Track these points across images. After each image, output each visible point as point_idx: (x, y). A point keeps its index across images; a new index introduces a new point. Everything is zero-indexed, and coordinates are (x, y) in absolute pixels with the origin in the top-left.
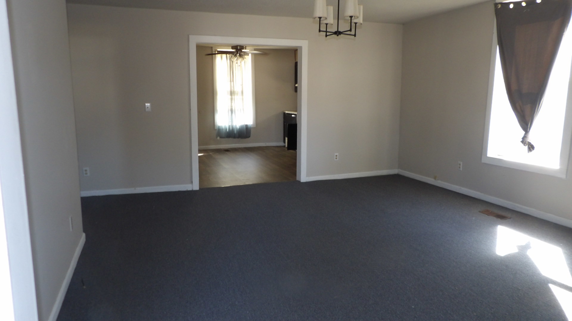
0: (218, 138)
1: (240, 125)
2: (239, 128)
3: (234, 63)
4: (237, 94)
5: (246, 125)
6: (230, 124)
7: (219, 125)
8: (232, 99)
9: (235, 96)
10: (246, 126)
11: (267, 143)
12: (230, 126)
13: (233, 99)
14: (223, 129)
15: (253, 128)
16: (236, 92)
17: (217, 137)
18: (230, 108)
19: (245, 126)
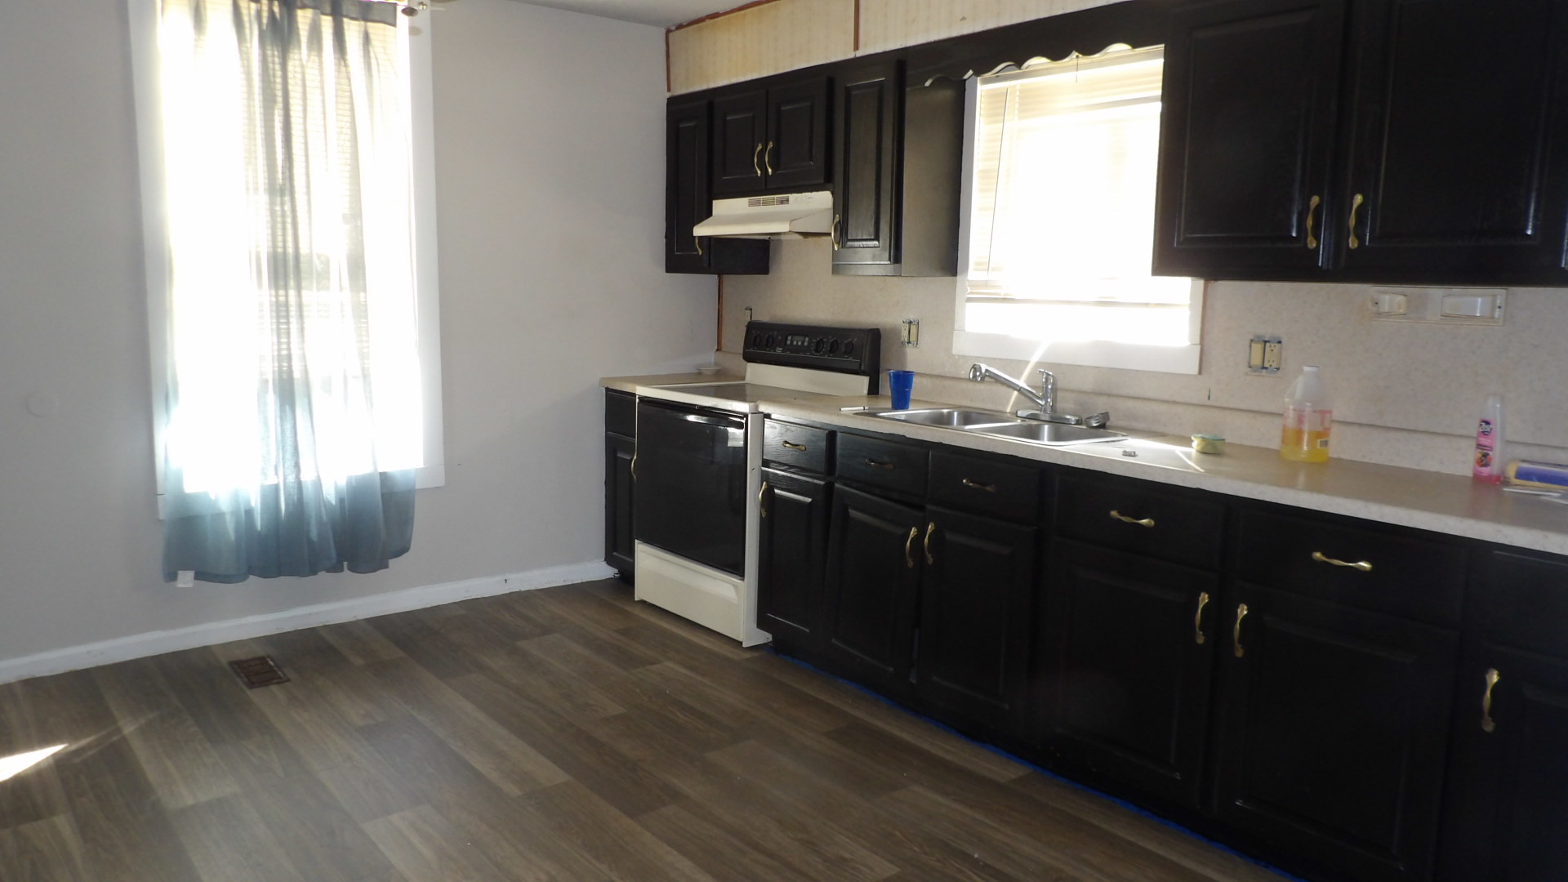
0: (186, 579)
1: (343, 483)
2: (341, 501)
3: (290, 68)
4: (324, 275)
5: (382, 474)
6: (279, 477)
7: (190, 488)
8: (281, 312)
9: (304, 293)
10: (384, 476)
11: (511, 577)
12: (276, 488)
13: (293, 309)
14: (219, 516)
15: (423, 490)
16: (316, 261)
17: (172, 577)
18: (269, 370)
19: (378, 479)
